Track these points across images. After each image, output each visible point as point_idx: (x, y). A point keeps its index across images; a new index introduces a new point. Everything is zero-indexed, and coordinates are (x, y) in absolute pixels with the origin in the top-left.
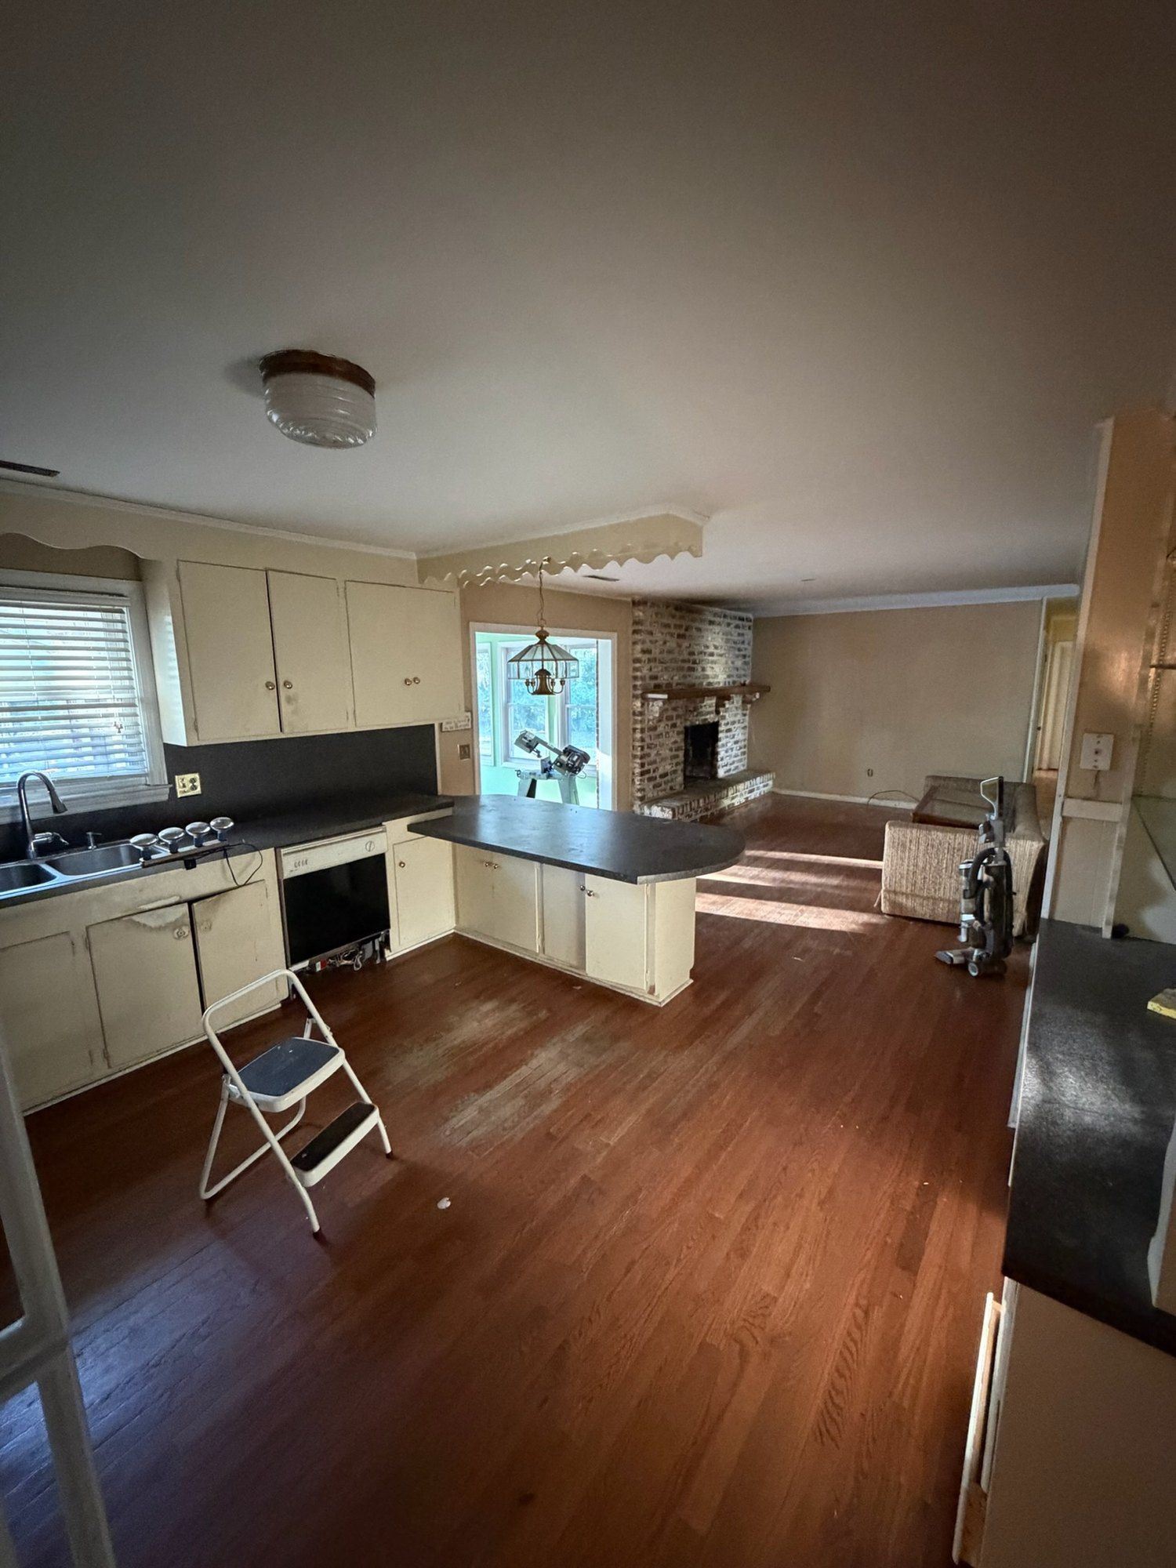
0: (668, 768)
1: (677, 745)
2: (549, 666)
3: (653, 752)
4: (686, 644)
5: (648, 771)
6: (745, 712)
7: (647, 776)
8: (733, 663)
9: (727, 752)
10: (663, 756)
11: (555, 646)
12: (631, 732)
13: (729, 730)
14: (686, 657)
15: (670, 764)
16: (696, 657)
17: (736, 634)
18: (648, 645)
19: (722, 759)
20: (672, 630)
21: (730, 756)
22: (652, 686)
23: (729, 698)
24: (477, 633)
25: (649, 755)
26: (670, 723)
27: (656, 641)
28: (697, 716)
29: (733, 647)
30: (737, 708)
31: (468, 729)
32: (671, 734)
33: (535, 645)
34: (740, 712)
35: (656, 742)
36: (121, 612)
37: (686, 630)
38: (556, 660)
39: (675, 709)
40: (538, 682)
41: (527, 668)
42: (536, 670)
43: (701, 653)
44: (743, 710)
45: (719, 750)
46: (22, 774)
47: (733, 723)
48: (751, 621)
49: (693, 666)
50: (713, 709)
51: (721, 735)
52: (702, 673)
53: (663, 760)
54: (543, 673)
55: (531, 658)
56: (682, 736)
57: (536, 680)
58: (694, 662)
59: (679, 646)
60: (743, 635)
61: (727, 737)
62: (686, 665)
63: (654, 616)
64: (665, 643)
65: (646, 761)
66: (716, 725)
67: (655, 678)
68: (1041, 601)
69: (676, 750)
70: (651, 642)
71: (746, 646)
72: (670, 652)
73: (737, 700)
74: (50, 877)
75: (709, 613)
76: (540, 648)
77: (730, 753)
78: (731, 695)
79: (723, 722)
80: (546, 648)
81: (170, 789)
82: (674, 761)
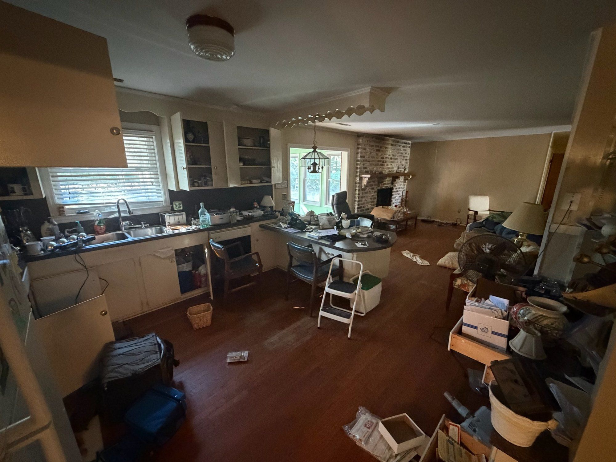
0: (369, 206)
1: (373, 197)
2: (317, 161)
3: (363, 199)
4: (380, 154)
5: (361, 207)
6: (404, 184)
7: (360, 209)
8: (401, 162)
9: (395, 200)
10: (368, 201)
11: (320, 153)
12: (354, 191)
13: (397, 191)
14: (380, 159)
15: (370, 205)
16: (384, 160)
17: (403, 150)
18: (363, 154)
19: (393, 203)
20: (374, 148)
21: (397, 202)
22: (364, 172)
23: (398, 177)
24: (291, 148)
25: (361, 201)
26: (371, 187)
27: (367, 152)
28: (383, 185)
29: (401, 156)
30: (401, 182)
31: (286, 188)
32: (371, 192)
33: (312, 152)
34: (402, 184)
35: (364, 195)
36: (152, 138)
37: (381, 148)
38: (319, 158)
39: (374, 182)
40: (312, 168)
41: (308, 162)
42: (312, 163)
43: (386, 158)
44: (404, 183)
45: (392, 199)
46: (118, 199)
47: (399, 188)
48: (410, 144)
49: (383, 163)
50: (391, 182)
51: (393, 193)
52: (386, 166)
53: (367, 203)
54: (315, 164)
55: (310, 158)
56: (376, 193)
57: (311, 167)
58: (383, 162)
59: (377, 155)
60: (406, 150)
61: (396, 194)
62: (380, 163)
63: (367, 142)
64: (371, 153)
65: (360, 203)
66: (392, 189)
67: (366, 168)
68: (551, 134)
69: (373, 199)
70: (365, 153)
71: (407, 155)
72: (373, 157)
73: (402, 178)
74: (127, 238)
75: (390, 140)
76: (314, 153)
77: (397, 201)
78: (399, 176)
79: (395, 188)
80: (316, 153)
81: (171, 207)
82: (372, 204)
